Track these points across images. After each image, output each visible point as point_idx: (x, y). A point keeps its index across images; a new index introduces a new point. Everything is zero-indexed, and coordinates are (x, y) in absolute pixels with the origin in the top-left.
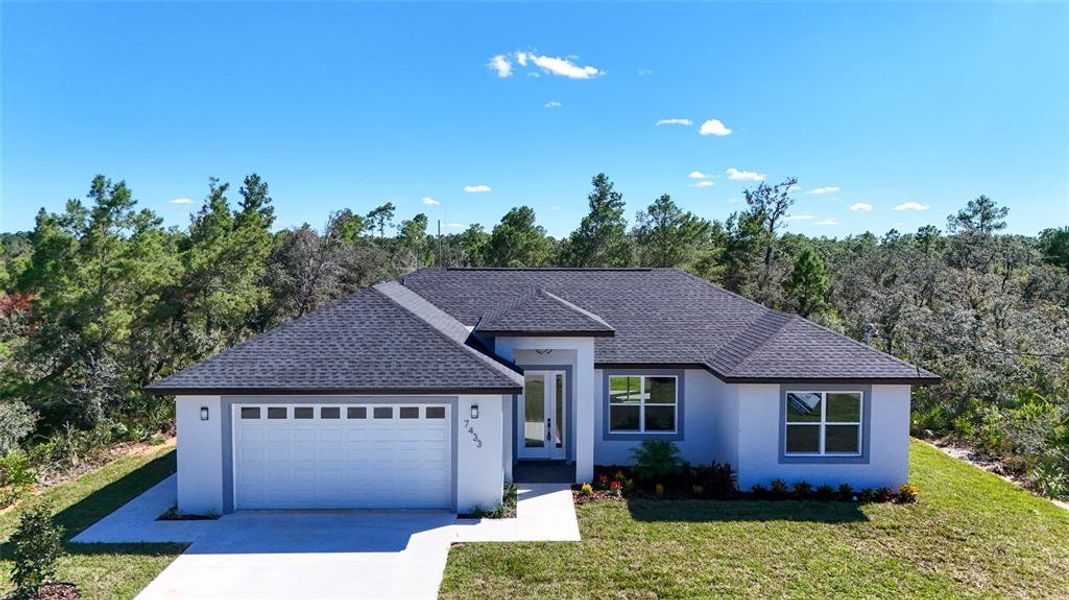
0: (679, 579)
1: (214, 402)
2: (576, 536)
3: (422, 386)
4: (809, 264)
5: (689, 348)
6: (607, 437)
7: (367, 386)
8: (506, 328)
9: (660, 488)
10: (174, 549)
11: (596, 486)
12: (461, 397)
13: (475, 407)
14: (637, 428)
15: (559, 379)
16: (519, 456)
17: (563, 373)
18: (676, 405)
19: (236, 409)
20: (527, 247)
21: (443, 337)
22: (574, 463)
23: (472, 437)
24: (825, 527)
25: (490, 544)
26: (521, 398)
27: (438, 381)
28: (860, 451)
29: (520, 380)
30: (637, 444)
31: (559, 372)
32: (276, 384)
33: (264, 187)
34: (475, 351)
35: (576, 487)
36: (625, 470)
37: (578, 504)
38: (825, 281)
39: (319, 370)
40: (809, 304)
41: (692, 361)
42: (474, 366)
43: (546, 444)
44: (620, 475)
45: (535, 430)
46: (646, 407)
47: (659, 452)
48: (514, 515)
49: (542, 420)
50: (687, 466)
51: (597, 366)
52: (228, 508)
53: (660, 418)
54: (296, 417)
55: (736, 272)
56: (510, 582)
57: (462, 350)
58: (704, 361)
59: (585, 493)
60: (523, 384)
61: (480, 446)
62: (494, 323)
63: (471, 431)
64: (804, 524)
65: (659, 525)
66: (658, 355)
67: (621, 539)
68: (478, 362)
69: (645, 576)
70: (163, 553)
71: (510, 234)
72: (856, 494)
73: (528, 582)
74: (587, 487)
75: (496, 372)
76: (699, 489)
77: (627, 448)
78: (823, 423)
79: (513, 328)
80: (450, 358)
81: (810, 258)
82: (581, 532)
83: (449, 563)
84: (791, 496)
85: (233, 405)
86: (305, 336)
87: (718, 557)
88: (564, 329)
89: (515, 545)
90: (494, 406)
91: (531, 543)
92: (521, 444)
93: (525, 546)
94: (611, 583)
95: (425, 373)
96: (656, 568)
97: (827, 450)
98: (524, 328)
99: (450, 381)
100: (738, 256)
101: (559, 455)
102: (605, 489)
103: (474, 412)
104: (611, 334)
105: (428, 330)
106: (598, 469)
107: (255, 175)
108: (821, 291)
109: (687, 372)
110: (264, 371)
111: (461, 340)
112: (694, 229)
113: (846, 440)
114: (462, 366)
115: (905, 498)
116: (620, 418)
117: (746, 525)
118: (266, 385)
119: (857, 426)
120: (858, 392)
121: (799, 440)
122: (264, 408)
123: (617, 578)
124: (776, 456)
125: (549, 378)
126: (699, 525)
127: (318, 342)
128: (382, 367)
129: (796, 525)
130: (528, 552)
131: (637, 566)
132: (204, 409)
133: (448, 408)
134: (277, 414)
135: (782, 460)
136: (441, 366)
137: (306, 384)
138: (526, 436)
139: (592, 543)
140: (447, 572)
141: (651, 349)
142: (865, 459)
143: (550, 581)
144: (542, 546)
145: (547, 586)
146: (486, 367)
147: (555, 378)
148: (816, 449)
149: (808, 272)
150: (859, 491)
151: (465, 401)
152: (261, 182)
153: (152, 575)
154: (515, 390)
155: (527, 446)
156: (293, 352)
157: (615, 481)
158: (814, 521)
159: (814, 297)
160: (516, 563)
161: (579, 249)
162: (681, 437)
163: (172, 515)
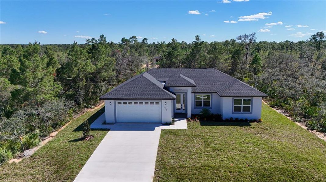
0: (206, 136)
1: (112, 101)
2: (186, 128)
3: (155, 98)
4: (257, 58)
5: (214, 88)
6: (195, 108)
7: (144, 98)
8: (172, 85)
9: (205, 119)
10: (108, 130)
11: (192, 118)
12: (163, 100)
13: (166, 102)
14: (202, 106)
15: (184, 95)
16: (175, 112)
17: (185, 94)
18: (210, 101)
19: (117, 102)
20: (177, 55)
21: (158, 87)
22: (187, 114)
23: (165, 108)
24: (239, 127)
25: (169, 129)
26: (175, 101)
27: (158, 97)
28: (250, 111)
29: (175, 96)
30: (201, 110)
31: (184, 94)
32: (125, 97)
33: (105, 38)
34: (165, 90)
35: (187, 119)
36: (198, 115)
37: (188, 122)
38: (262, 63)
39: (133, 95)
40: (257, 69)
41: (214, 91)
42: (165, 94)
43: (181, 109)
44: (197, 116)
45: (178, 106)
46: (204, 102)
47: (206, 111)
48: (174, 124)
49: (180, 104)
50: (212, 114)
51: (192, 93)
52: (116, 122)
53: (207, 104)
54: (124, 104)
55: (236, 61)
56: (173, 136)
57: (162, 90)
58: (217, 91)
59: (189, 120)
60: (176, 98)
61: (167, 110)
62: (169, 84)
63: (165, 107)
64: (235, 127)
65: (204, 127)
66: (206, 90)
67: (196, 129)
68: (166, 93)
69: (199, 135)
70: (106, 130)
71: (173, 52)
72: (249, 121)
73: (177, 136)
74: (190, 119)
75: (170, 95)
76: (214, 119)
77: (199, 110)
78: (242, 105)
79: (174, 85)
80: (160, 92)
81: (258, 57)
82: (188, 127)
83: (161, 133)
84: (234, 121)
85: (116, 102)
86: (129, 87)
87: (215, 132)
88: (185, 85)
89: (174, 130)
90: (170, 102)
91: (178, 129)
92: (175, 109)
93: (176, 130)
94: (193, 137)
95: (155, 95)
96: (202, 134)
97: (243, 111)
98: (176, 85)
99: (161, 97)
100: (237, 56)
101: (184, 112)
102: (193, 119)
103: (166, 103)
104: (195, 86)
105: (155, 86)
106: (192, 115)
107: (102, 35)
108: (260, 66)
109: (213, 94)
110: (122, 95)
111: (162, 88)
112: (223, 50)
113: (247, 109)
114: (163, 94)
115: (259, 121)
116: (198, 104)
117: (222, 126)
118: (123, 98)
119: (250, 106)
120: (250, 98)
121: (237, 109)
122: (122, 102)
123: (194, 136)
124: (231, 112)
125: (182, 95)
126: (212, 126)
127: (132, 88)
128: (146, 94)
129: (233, 127)
130: (177, 131)
131: (198, 134)
132: (110, 102)
133: (160, 102)
134: (125, 103)
135: (233, 113)
136: (158, 94)
137: (131, 98)
138: (177, 107)
139: (189, 129)
140: (161, 134)
141: (205, 89)
142: (251, 113)
143: (181, 136)
144: (180, 130)
145: (180, 137)
146: (168, 94)
147: (183, 95)
148: (241, 111)
149: (257, 60)
150: (249, 120)
151: (163, 101)
152: (104, 37)
153: (106, 134)
154: (174, 99)
155: (177, 110)
156: (127, 91)
157: (196, 118)
158: (237, 126)
159: (259, 67)
160: (175, 133)
161: (192, 56)
162: (211, 108)
163: (105, 123)
